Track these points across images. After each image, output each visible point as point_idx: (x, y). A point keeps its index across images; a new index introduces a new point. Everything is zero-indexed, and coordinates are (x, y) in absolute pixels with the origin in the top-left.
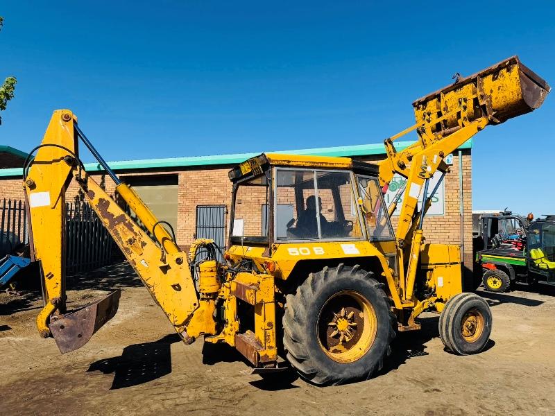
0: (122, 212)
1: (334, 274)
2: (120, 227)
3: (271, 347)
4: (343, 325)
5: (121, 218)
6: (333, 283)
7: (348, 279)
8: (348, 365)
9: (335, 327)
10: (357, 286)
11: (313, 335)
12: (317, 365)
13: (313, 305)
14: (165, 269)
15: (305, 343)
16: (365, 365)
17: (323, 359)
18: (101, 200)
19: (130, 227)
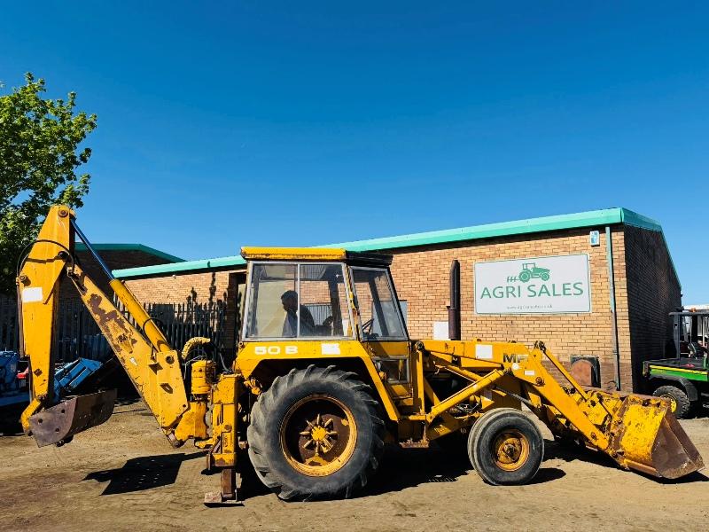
0: (114, 309)
1: (300, 377)
2: (111, 324)
3: (227, 452)
4: (319, 434)
5: (113, 315)
6: (298, 387)
7: (316, 382)
8: (320, 478)
9: (309, 436)
10: (328, 389)
11: (275, 445)
12: (281, 479)
13: (274, 412)
14: (156, 368)
15: (264, 454)
16: (341, 480)
17: (287, 471)
18: (93, 296)
19: (121, 324)
